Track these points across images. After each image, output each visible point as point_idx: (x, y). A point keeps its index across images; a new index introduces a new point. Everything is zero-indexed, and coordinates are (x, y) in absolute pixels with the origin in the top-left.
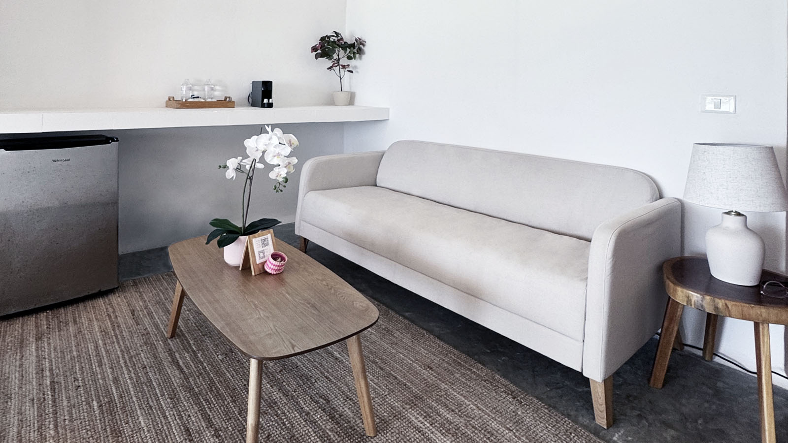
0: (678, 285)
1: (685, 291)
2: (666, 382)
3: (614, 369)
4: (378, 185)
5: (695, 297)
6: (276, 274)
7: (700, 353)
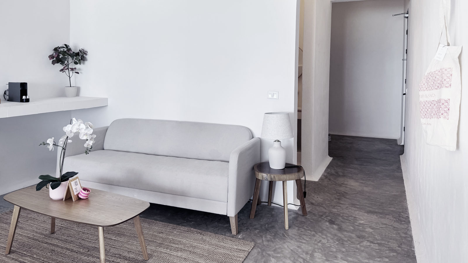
0: (259, 173)
1: (261, 174)
2: (255, 216)
3: (239, 211)
4: (105, 149)
5: (265, 175)
6: (86, 199)
7: (267, 204)
